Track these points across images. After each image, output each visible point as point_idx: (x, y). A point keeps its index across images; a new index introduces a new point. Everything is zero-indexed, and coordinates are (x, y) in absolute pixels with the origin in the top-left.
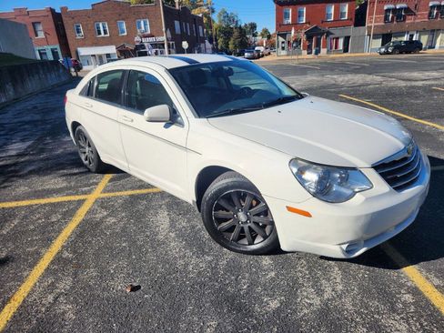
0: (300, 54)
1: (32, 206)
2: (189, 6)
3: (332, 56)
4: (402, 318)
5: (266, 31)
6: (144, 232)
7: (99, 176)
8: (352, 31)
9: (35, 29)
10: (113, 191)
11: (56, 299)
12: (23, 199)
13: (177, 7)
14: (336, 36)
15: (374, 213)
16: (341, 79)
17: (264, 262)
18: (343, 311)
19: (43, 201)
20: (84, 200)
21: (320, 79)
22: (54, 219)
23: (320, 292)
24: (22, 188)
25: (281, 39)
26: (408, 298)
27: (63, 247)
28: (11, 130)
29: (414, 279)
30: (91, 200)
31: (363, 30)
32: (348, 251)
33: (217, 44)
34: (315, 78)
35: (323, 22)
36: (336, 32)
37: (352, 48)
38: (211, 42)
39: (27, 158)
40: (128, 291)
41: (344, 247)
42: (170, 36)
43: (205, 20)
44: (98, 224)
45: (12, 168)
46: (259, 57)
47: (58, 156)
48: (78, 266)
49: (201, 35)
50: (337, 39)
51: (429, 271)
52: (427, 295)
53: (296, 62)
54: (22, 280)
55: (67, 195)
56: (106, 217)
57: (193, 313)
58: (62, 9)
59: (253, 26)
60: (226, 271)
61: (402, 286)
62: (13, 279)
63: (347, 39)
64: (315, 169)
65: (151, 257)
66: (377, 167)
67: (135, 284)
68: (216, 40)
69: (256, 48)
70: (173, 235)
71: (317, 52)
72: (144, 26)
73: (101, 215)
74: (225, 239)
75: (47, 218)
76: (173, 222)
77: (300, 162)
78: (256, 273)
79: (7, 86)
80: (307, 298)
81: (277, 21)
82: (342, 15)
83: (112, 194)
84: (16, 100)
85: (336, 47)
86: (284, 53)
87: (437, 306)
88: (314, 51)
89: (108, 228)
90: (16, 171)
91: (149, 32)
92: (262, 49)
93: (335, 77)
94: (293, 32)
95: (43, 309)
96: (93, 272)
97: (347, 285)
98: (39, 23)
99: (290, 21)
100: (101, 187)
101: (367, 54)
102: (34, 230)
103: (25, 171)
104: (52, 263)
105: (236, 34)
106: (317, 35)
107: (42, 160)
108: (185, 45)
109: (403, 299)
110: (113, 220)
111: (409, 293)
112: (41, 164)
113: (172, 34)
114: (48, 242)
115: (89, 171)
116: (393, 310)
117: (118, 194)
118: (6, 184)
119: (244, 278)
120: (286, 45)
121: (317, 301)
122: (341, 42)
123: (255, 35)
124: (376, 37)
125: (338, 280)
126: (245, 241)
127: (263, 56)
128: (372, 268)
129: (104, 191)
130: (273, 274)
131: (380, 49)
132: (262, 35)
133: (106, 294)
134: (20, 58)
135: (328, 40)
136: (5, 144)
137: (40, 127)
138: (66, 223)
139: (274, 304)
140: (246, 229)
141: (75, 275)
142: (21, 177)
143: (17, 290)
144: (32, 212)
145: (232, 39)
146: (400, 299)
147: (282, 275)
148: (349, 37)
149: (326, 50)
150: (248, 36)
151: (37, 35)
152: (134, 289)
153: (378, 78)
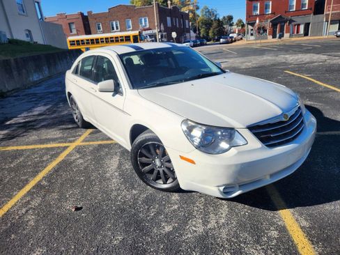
0: (267, 38)
1: (34, 149)
2: (179, 5)
3: (293, 39)
4: (263, 249)
5: (240, 21)
6: (98, 171)
7: (83, 130)
8: (312, 18)
9: (70, 27)
10: (89, 141)
11: (27, 211)
12: (32, 144)
13: (169, 7)
14: (298, 23)
15: (242, 164)
16: (291, 58)
17: (173, 198)
18: (218, 238)
19: (42, 146)
20: (68, 147)
21: (274, 58)
22: (45, 159)
23: (205, 222)
24: (33, 137)
25: (250, 27)
26: (274, 234)
27: (44, 177)
28: (41, 98)
29: (285, 220)
30: (72, 146)
31: (322, 17)
32: (225, 192)
33: (199, 33)
34: (269, 58)
35: (286, 12)
36: (298, 20)
37: (312, 32)
38: (195, 32)
39: (44, 117)
40: (73, 210)
41: (222, 188)
42: (162, 28)
43: (191, 15)
44: (71, 163)
45: (32, 124)
46: (232, 42)
47: (63, 116)
48: (48, 191)
49: (187, 27)
50: (299, 25)
51: (301, 214)
52: (291, 233)
53: (259, 45)
54: (11, 197)
55: (59, 142)
56: (78, 159)
57: (109, 229)
58: (88, 12)
59: (230, 18)
60: (144, 202)
61: (272, 224)
62: (6, 196)
63: (307, 26)
64: (201, 128)
65: (96, 188)
66: (251, 128)
67: (79, 206)
68: (199, 30)
69: (231, 35)
70: (117, 174)
71: (281, 36)
72: (145, 22)
73: (75, 158)
74: (147, 179)
75: (41, 157)
76: (120, 164)
77: (189, 122)
78: (164, 205)
79: (44, 68)
80: (195, 226)
81: (247, 13)
82: (304, 5)
83: (87, 143)
84: (50, 78)
85: (298, 32)
86: (252, 38)
87: (296, 242)
88: (278, 35)
89: (76, 166)
90: (33, 126)
91: (148, 26)
92: (235, 35)
93: (287, 56)
94: (257, 21)
95: (17, 217)
96: (55, 196)
97: (228, 219)
98: (73, 23)
99: (258, 12)
100: (82, 138)
101: (325, 37)
102: (31, 165)
103: (40, 126)
104: (34, 187)
105: (215, 24)
106: (281, 23)
107: (53, 118)
108: (174, 35)
109: (269, 234)
110: (81, 161)
111: (277, 230)
112: (50, 121)
113: (164, 27)
114: (35, 173)
115: (78, 127)
116: (258, 242)
117: (91, 143)
118: (25, 134)
119: (154, 208)
120: (253, 32)
121: (200, 229)
122: (302, 28)
123: (231, 25)
124: (333, 22)
125: (224, 215)
126: (160, 181)
127: (235, 41)
128: (254, 208)
129: (83, 141)
130: (176, 207)
131: (336, 32)
132: (237, 25)
133: (58, 211)
134: (56, 48)
135: (291, 27)
136: (33, 107)
137: (59, 96)
138: (51, 161)
139: (168, 228)
140: (161, 172)
141: (45, 196)
142: (35, 129)
143: (7, 203)
144: (34, 154)
145: (212, 29)
146: (267, 234)
147: (183, 208)
148: (309, 24)
149: (288, 35)
150: (225, 26)
151: (71, 32)
152: (77, 209)
153: (323, 57)
